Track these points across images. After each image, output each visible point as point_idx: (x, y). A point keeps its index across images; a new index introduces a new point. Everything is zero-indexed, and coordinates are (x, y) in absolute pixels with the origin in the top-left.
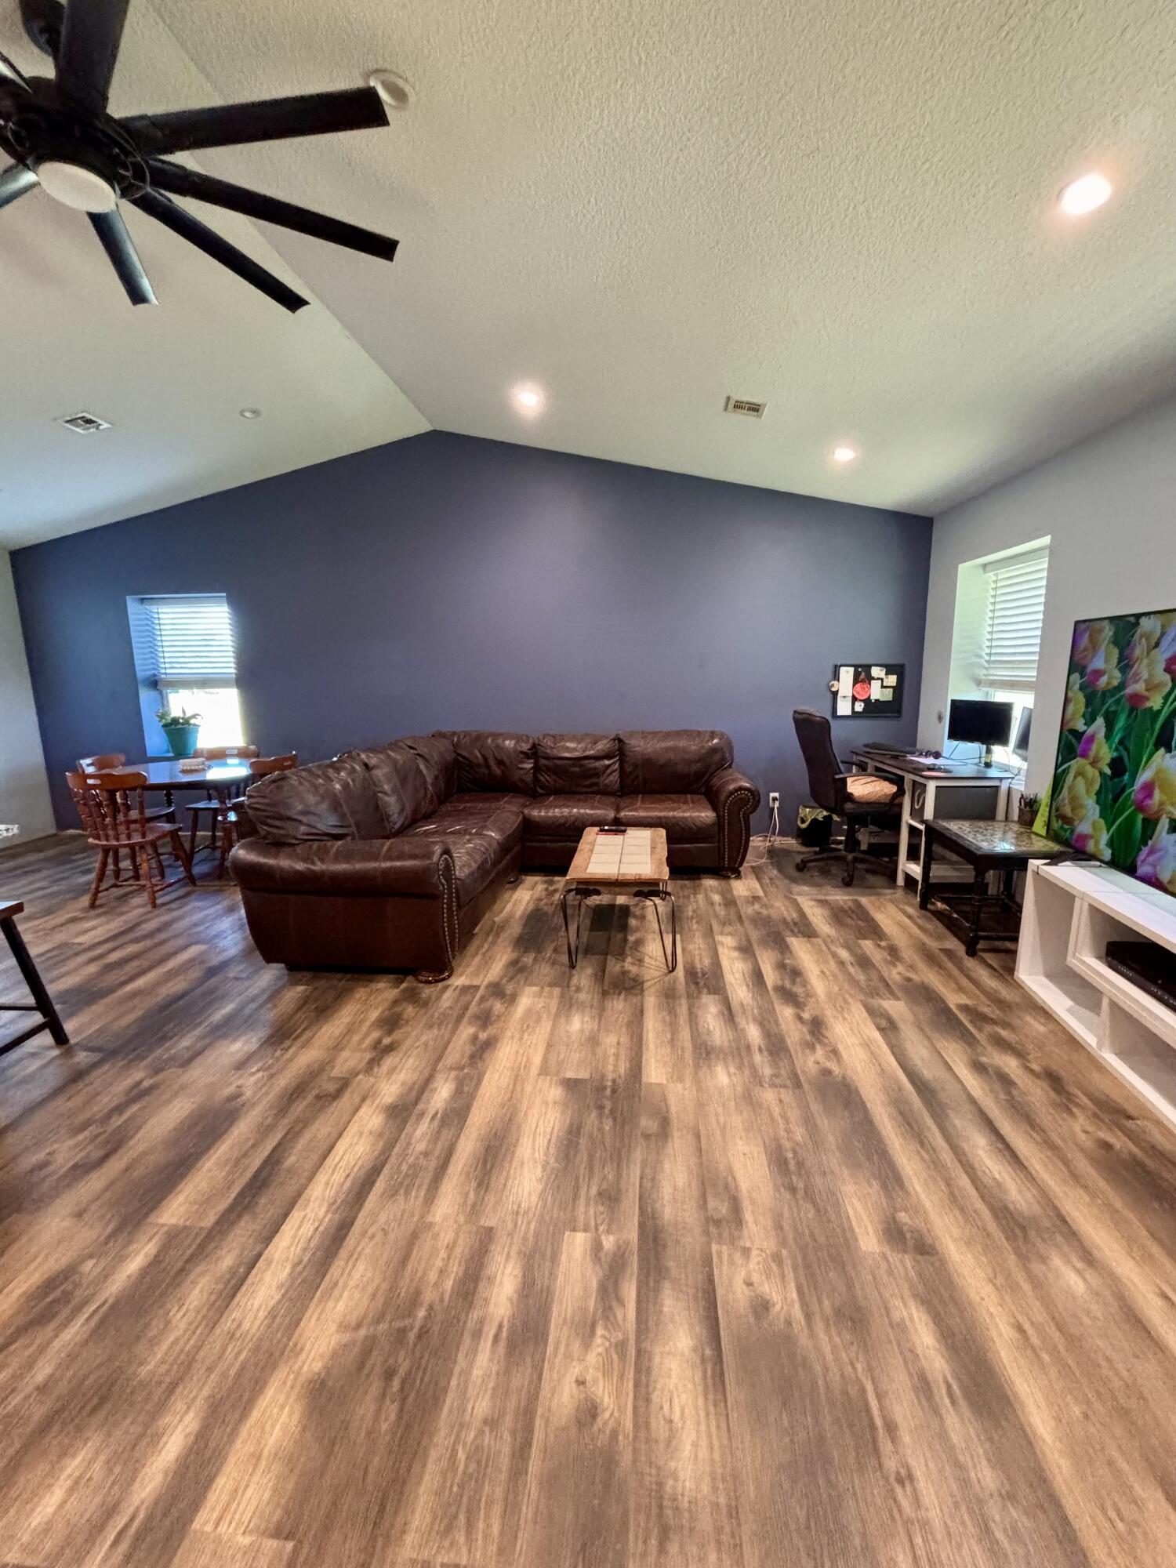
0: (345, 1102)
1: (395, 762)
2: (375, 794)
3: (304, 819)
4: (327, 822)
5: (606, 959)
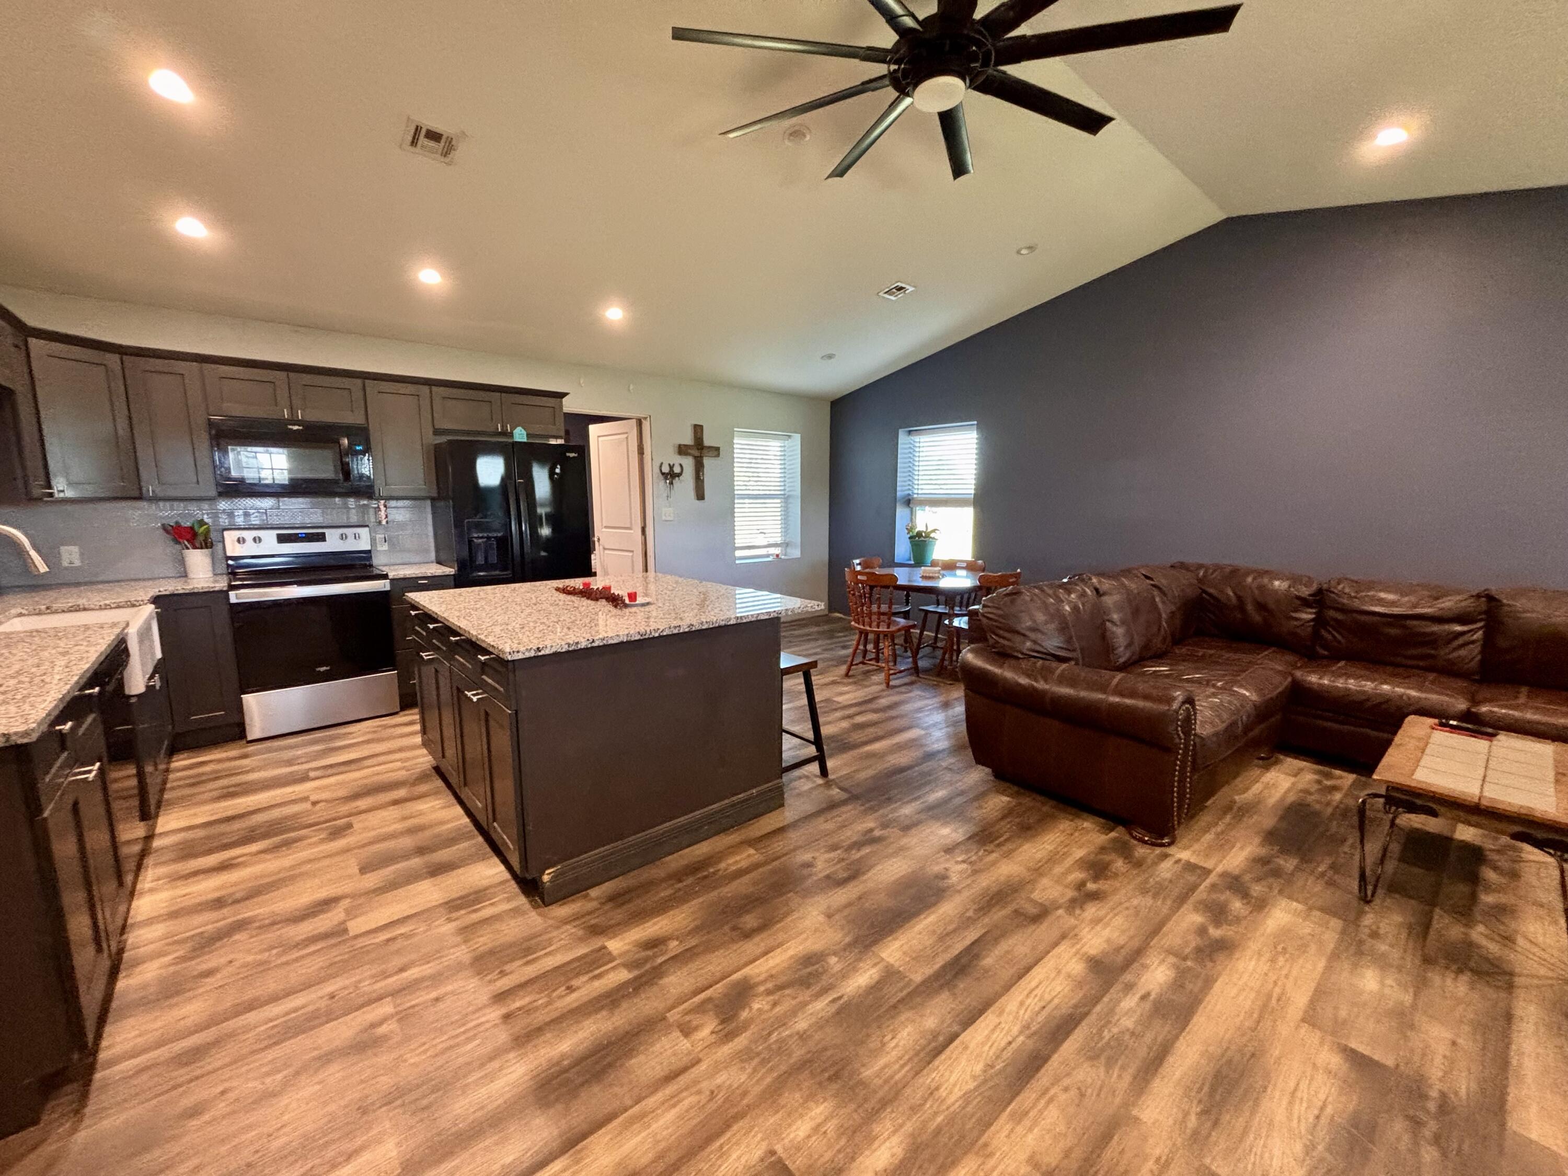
0: (1044, 931)
1: (1129, 591)
2: (1103, 623)
3: (1032, 635)
4: (1053, 643)
5: (1431, 912)
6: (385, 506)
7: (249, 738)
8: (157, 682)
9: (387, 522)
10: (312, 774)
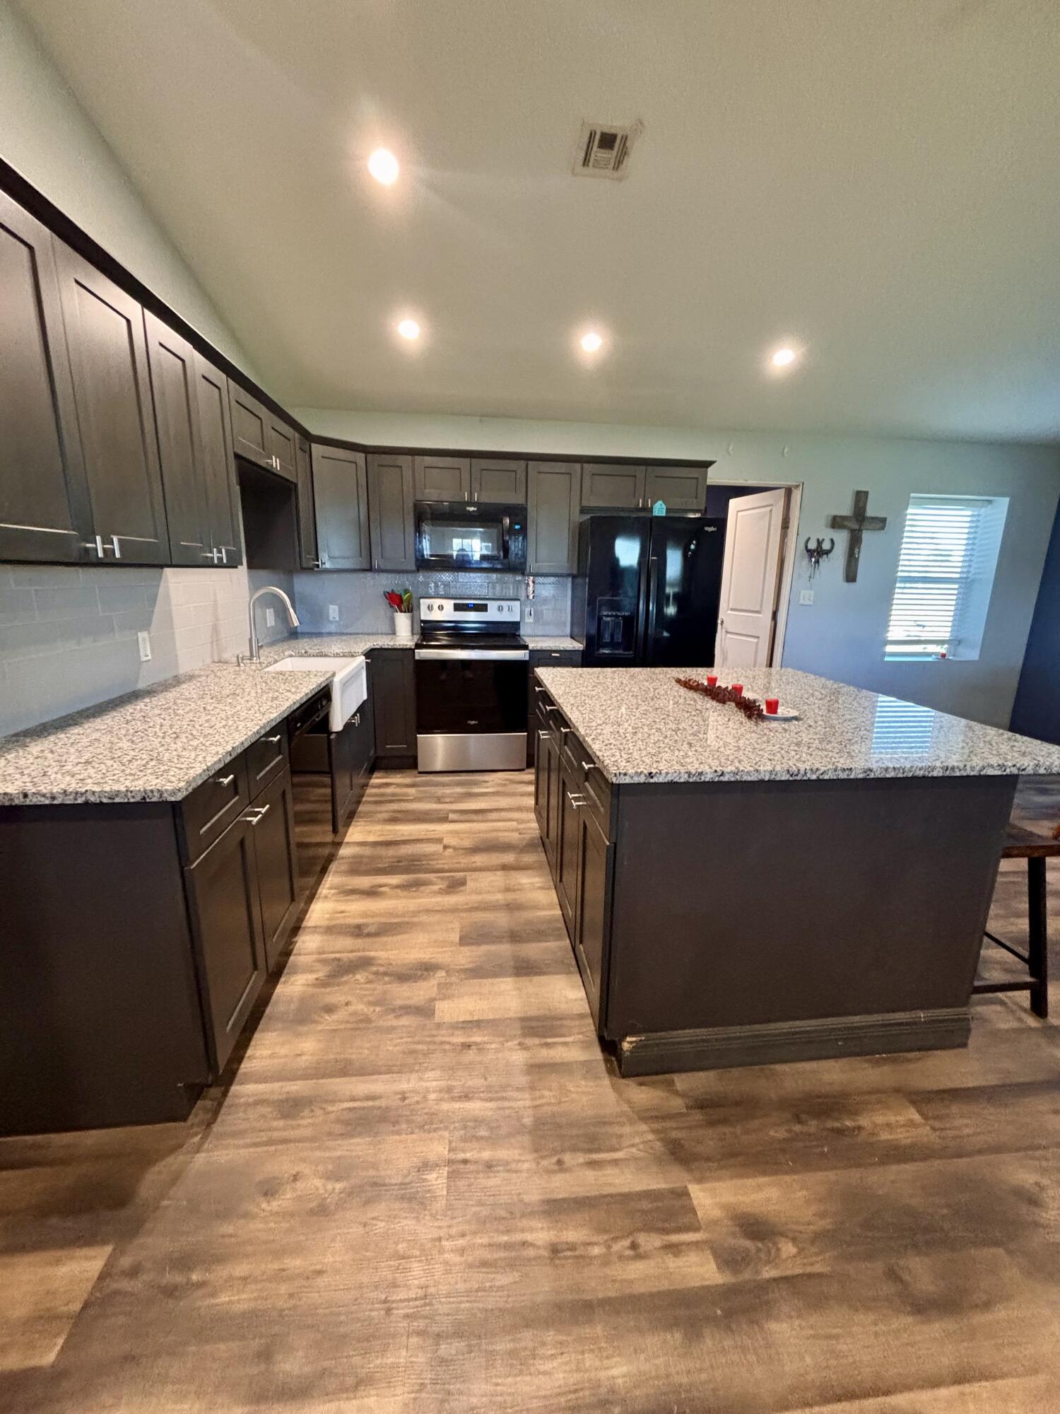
6: (534, 582)
7: (420, 769)
8: (357, 720)
9: (534, 597)
10: (451, 816)
